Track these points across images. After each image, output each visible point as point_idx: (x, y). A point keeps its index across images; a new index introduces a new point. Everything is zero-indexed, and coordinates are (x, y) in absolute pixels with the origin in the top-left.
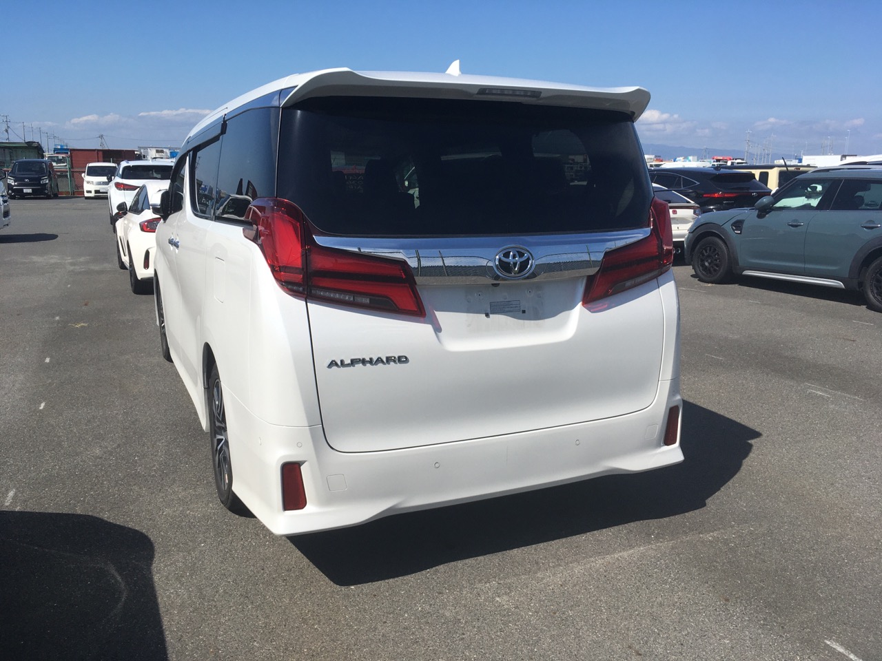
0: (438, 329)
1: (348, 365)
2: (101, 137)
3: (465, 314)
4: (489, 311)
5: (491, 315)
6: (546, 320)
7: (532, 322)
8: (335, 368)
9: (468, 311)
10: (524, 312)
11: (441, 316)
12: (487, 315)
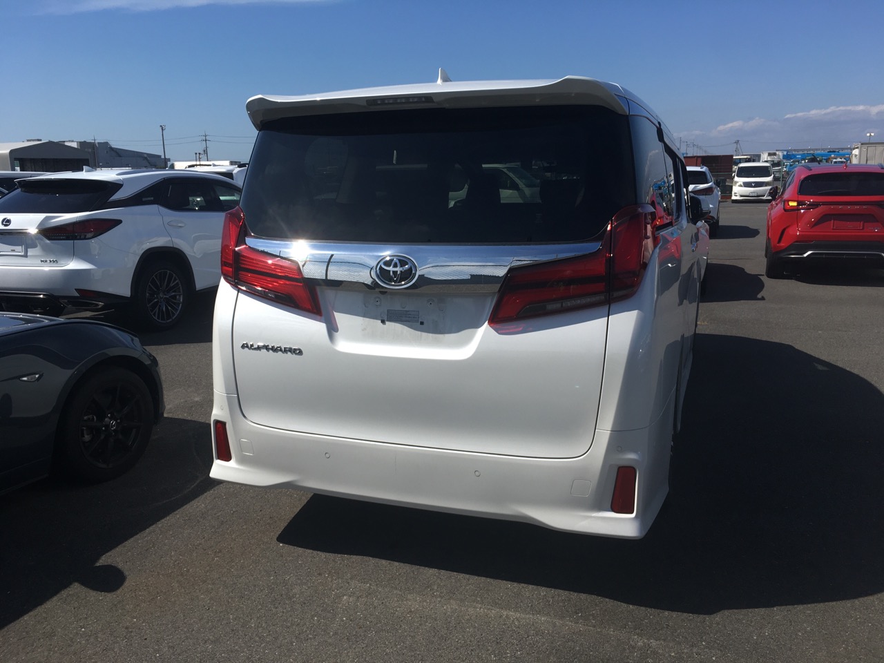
0: (332, 329)
1: (255, 349)
2: (737, 142)
3: (362, 318)
4: (385, 318)
5: (387, 323)
6: (447, 335)
7: (431, 335)
8: (246, 349)
9: (365, 315)
10: (422, 323)
11: (341, 318)
12: (383, 322)
